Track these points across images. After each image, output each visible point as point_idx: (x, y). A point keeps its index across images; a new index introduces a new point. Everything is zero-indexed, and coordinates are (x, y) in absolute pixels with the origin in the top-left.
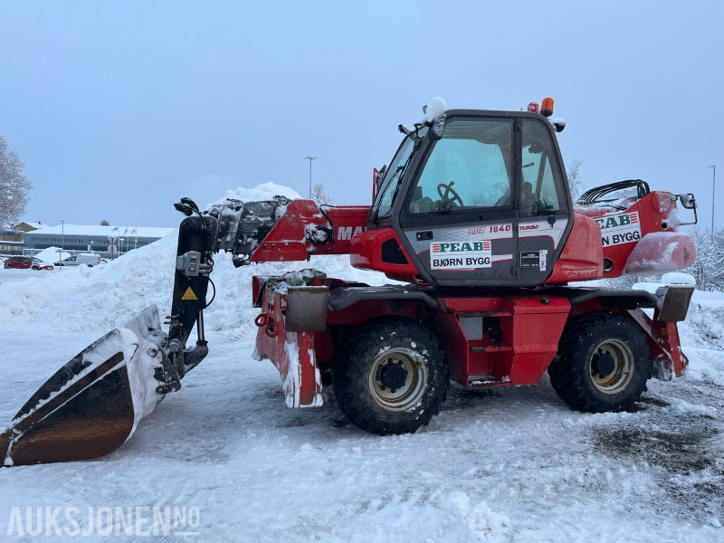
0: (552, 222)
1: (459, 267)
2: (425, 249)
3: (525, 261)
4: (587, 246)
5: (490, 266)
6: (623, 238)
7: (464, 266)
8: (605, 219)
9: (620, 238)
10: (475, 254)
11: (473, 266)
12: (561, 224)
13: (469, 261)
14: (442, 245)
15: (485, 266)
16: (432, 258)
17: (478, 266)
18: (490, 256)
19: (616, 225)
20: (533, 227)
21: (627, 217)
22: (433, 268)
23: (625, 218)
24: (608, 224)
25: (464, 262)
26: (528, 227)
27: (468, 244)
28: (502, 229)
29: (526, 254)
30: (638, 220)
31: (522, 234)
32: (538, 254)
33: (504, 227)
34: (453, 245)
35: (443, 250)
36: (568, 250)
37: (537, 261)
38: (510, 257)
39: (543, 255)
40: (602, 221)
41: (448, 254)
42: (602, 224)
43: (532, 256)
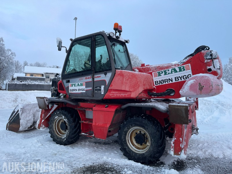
0: (106, 74)
1: (76, 92)
2: (68, 86)
3: (96, 90)
4: (122, 83)
5: (85, 92)
6: (181, 78)
7: (78, 92)
8: (170, 70)
9: (179, 78)
10: (81, 87)
11: (80, 92)
12: (109, 75)
13: (79, 90)
14: (72, 84)
15: (83, 92)
16: (70, 89)
17: (81, 92)
18: (85, 88)
19: (177, 72)
20: (99, 77)
21: (184, 67)
22: (70, 92)
23: (182, 68)
24: (172, 71)
25: (78, 90)
26: (97, 77)
27: (79, 84)
28: (88, 78)
29: (96, 87)
30: (190, 68)
31: (96, 79)
32: (100, 87)
33: (89, 77)
34: (75, 84)
35: (72, 86)
36: (112, 85)
37: (100, 90)
38: (91, 88)
39: (103, 87)
40: (168, 70)
41: (73, 88)
42: (168, 72)
43: (98, 88)
